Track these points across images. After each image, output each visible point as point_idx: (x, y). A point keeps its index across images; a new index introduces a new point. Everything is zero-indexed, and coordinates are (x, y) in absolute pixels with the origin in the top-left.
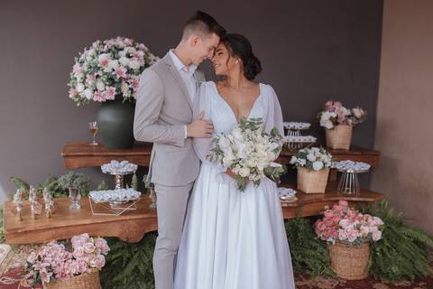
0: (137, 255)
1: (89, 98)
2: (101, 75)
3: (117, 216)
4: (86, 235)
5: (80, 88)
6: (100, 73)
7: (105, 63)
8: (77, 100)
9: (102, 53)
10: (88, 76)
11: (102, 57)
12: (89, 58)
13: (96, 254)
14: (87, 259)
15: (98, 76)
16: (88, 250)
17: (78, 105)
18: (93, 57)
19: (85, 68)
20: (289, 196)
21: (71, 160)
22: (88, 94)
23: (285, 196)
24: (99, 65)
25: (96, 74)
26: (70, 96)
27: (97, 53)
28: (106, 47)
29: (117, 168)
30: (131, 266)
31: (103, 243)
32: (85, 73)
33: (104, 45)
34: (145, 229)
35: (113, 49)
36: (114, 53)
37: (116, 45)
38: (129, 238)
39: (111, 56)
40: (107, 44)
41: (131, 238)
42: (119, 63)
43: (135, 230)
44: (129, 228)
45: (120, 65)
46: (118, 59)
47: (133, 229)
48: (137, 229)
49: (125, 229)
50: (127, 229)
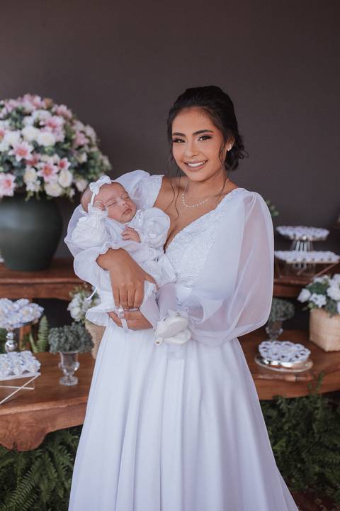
0: (38, 462)
23: (291, 360)
28: (4, 111)
33: (3, 106)
34: (48, 427)
35: (14, 114)
36: (15, 120)
37: (20, 108)
38: (19, 443)
39: (11, 125)
40: (7, 105)
41: (21, 445)
42: (22, 136)
43: (29, 430)
44: (17, 427)
45: (23, 140)
46: (21, 129)
47: (24, 428)
48: (32, 426)
49: (10, 428)
50: (13, 429)
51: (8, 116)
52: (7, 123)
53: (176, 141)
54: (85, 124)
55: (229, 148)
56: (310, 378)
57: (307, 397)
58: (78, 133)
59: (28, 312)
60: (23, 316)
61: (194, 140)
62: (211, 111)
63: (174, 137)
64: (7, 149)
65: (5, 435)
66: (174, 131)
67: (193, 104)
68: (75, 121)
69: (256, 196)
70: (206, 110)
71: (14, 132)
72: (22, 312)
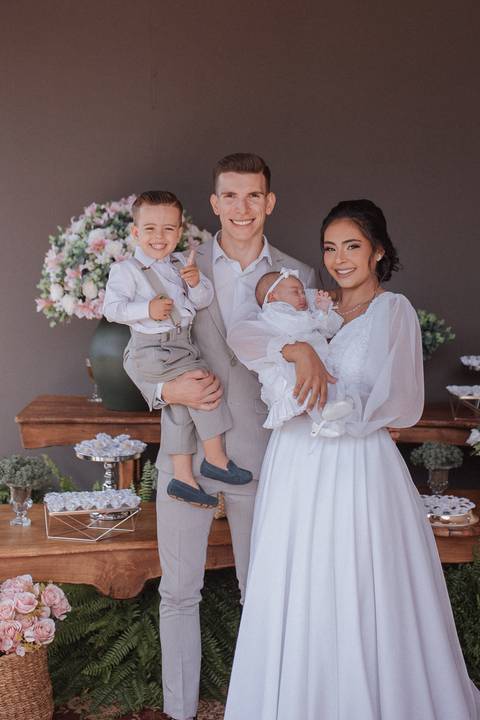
0: (136, 625)
1: (70, 312)
2: (90, 269)
3: (91, 544)
4: (28, 578)
5: (55, 292)
6: (89, 265)
7: (100, 246)
8: (49, 315)
9: (97, 227)
10: (68, 271)
11: (95, 235)
12: (73, 238)
13: (39, 617)
14: (18, 625)
15: (85, 271)
16: (24, 608)
17: (53, 324)
18: (80, 236)
19: (65, 256)
20: (455, 514)
21: (34, 431)
22: (68, 305)
23: (447, 513)
24: (88, 251)
25: (82, 267)
26: (39, 309)
27: (88, 228)
28: (105, 216)
29: (104, 448)
30: (121, 648)
31: (57, 597)
32: (63, 267)
33: (104, 211)
34: (148, 572)
35: (117, 219)
36: (118, 227)
37: (124, 212)
38: (116, 589)
39: (112, 233)
40: (108, 210)
41: (119, 590)
42: (125, 246)
43: (127, 573)
44: (114, 569)
45: (126, 251)
46: (124, 238)
47: (122, 571)
48: (131, 570)
49: (106, 570)
50: (110, 571)
51: (110, 223)
52: (108, 230)
53: (328, 249)
54: (201, 229)
55: (379, 257)
56: (467, 533)
57: (471, 563)
58: (191, 239)
59: (129, 446)
60: (124, 450)
61: (343, 247)
62: (361, 222)
63: (326, 245)
64: (108, 261)
65: (102, 576)
66: (326, 240)
67: (344, 216)
68: (188, 225)
69: (401, 298)
70: (355, 221)
71: (116, 242)
72: (122, 445)
